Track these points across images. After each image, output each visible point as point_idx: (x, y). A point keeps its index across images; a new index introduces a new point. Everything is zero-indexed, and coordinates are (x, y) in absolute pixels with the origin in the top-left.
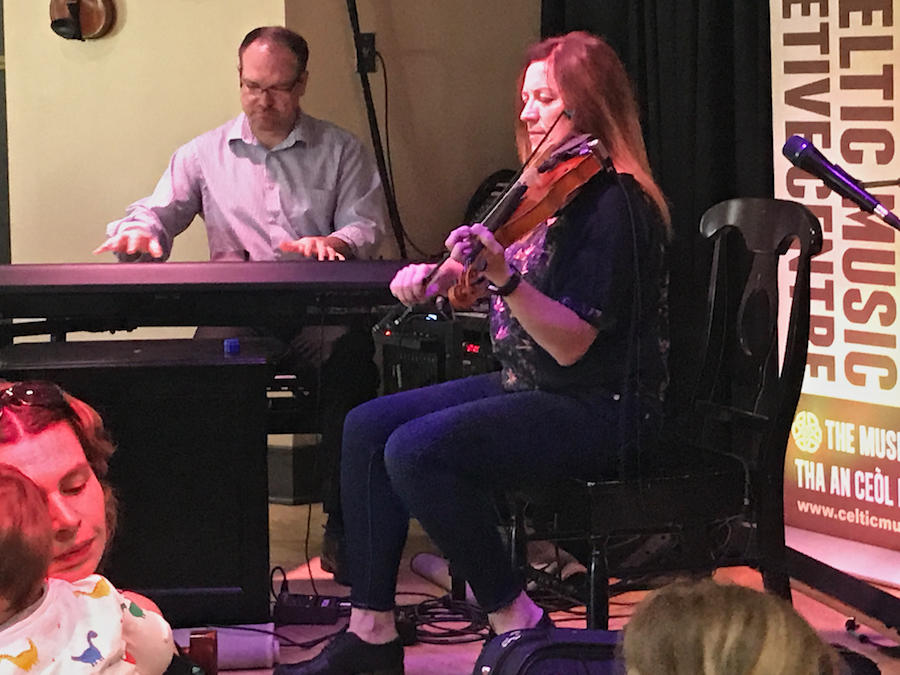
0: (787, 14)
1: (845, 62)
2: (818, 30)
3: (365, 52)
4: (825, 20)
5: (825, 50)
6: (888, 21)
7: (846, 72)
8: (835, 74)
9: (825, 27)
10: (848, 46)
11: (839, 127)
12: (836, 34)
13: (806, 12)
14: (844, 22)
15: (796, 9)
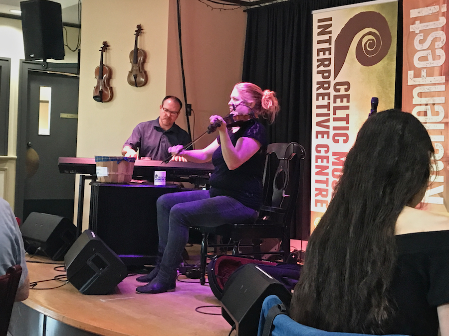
0: (317, 99)
2: (327, 104)
3: (188, 109)
4: (329, 101)
5: (329, 110)
6: (348, 101)
7: (335, 116)
8: (332, 117)
10: (336, 108)
11: (332, 132)
12: (332, 105)
13: (323, 99)
14: (335, 102)
15: (320, 98)
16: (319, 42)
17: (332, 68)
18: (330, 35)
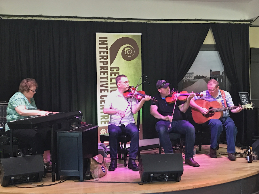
0: (101, 74)
1: (111, 81)
2: (106, 77)
4: (107, 75)
5: (108, 79)
7: (111, 82)
8: (109, 82)
9: (107, 76)
10: (111, 79)
11: (110, 89)
12: (109, 77)
13: (104, 74)
14: (111, 76)
15: (102, 74)
16: (100, 48)
17: (108, 60)
18: (107, 45)
